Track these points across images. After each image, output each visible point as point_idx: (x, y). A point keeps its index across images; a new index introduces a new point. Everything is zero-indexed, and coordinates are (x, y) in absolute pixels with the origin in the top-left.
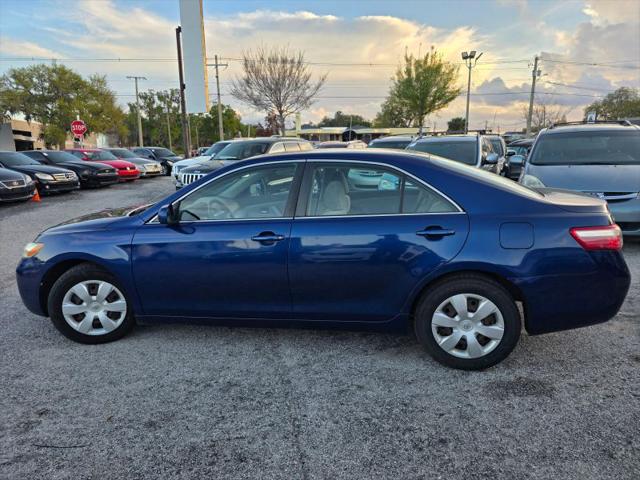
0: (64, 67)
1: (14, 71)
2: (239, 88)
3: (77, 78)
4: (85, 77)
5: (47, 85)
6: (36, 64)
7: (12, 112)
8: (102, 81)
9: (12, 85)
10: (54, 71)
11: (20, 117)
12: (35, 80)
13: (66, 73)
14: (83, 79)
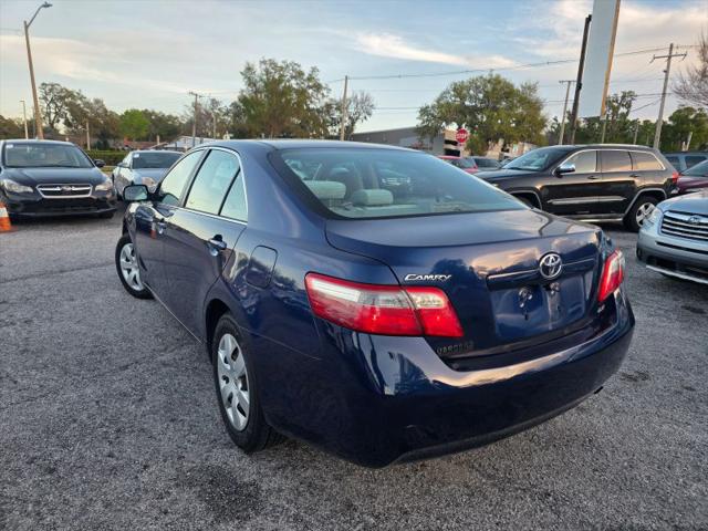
0: (498, 77)
1: (456, 84)
2: (689, 83)
3: (509, 86)
4: (517, 86)
5: (481, 96)
6: (474, 76)
7: (447, 124)
8: (532, 88)
9: (451, 98)
10: (489, 81)
11: (453, 127)
12: (471, 92)
13: (500, 82)
14: (515, 88)
